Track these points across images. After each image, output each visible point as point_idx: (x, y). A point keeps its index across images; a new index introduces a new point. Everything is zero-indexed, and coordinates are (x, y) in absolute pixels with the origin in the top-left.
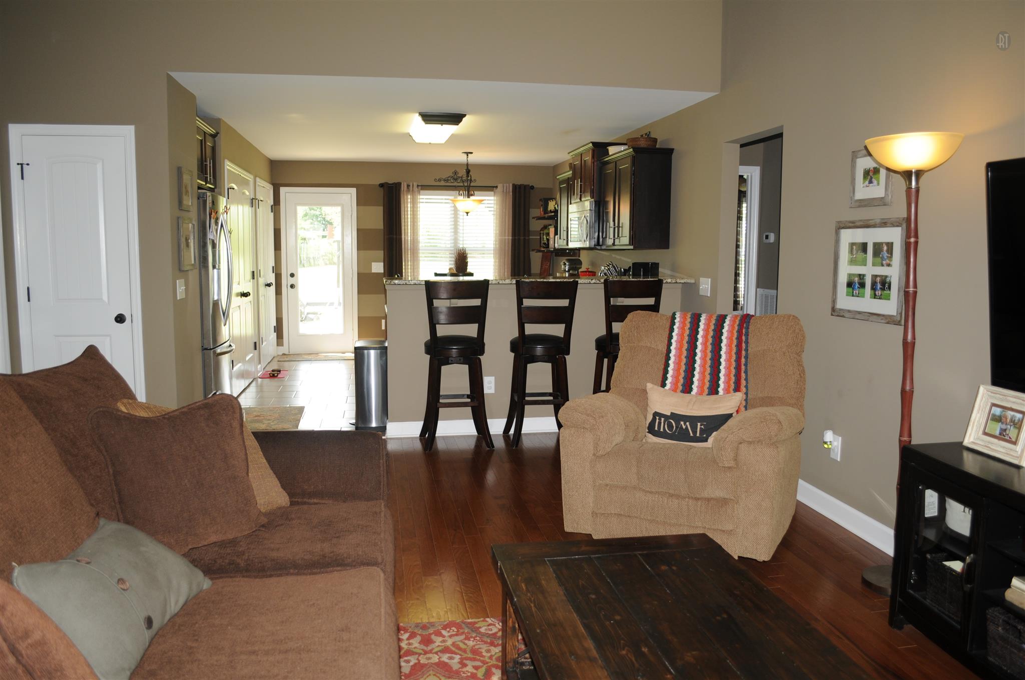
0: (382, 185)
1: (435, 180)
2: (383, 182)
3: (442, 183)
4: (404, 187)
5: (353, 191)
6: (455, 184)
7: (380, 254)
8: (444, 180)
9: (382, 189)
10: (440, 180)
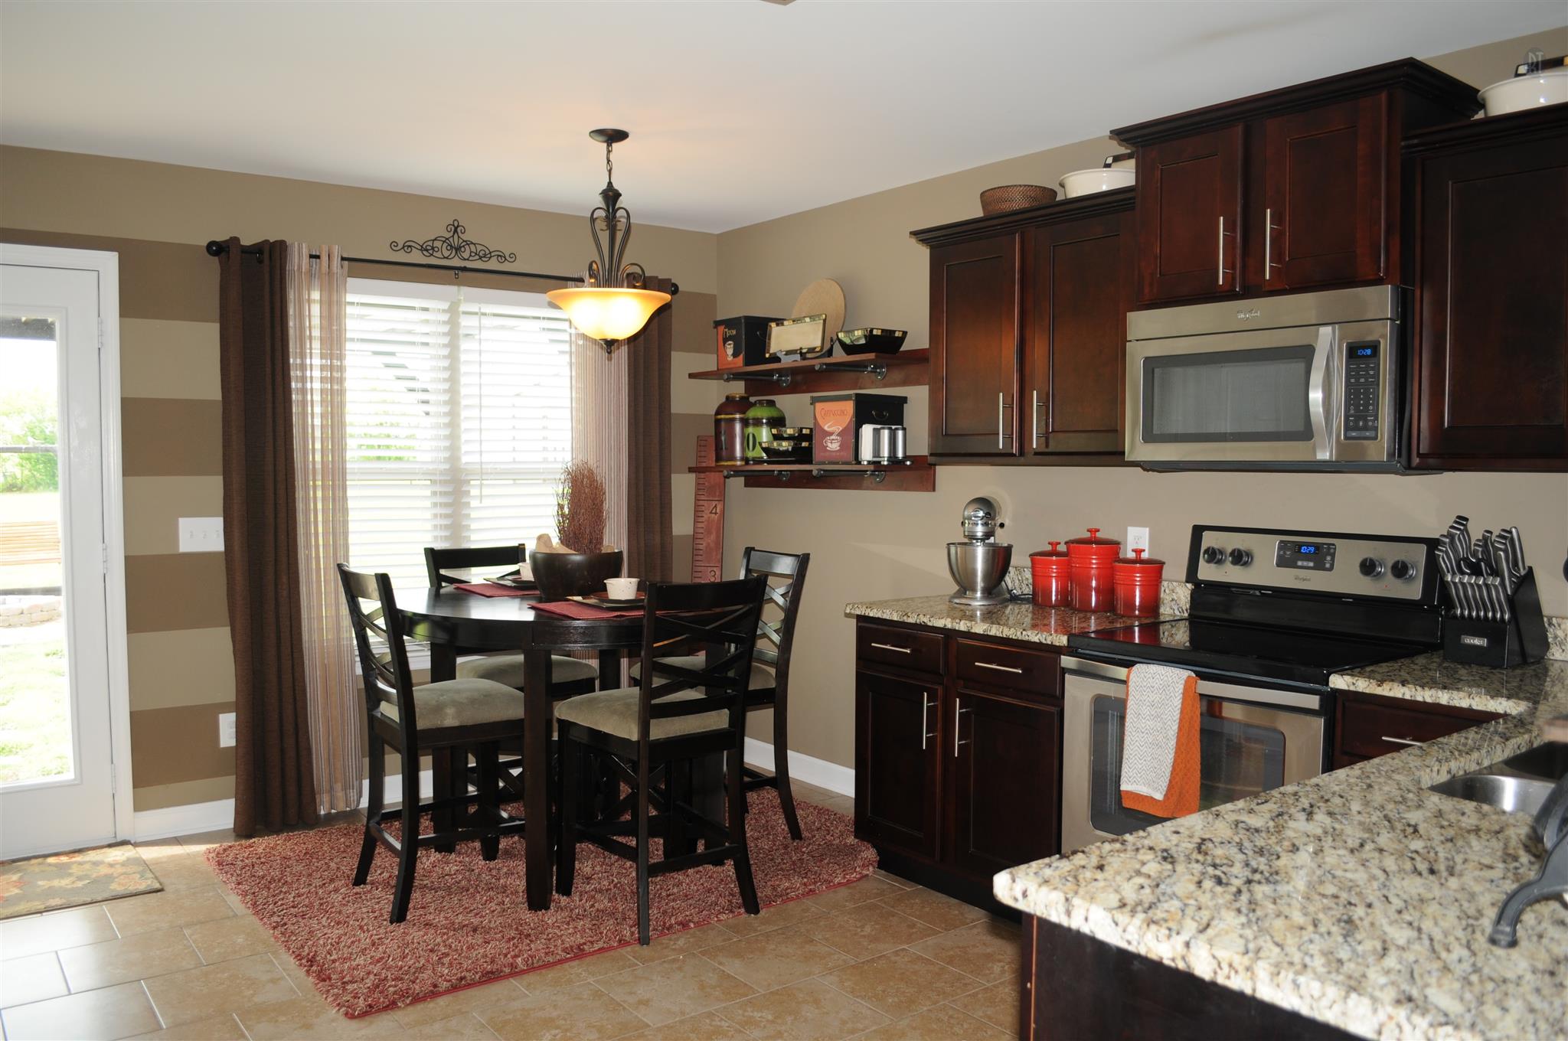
0: (217, 249)
1: (393, 245)
2: (221, 237)
3: (416, 257)
4: (298, 261)
5: (108, 262)
6: (456, 262)
7: (214, 486)
8: (423, 249)
9: (215, 261)
10: (407, 247)
